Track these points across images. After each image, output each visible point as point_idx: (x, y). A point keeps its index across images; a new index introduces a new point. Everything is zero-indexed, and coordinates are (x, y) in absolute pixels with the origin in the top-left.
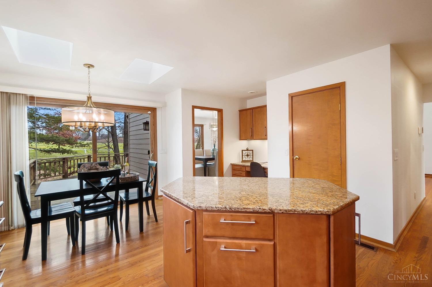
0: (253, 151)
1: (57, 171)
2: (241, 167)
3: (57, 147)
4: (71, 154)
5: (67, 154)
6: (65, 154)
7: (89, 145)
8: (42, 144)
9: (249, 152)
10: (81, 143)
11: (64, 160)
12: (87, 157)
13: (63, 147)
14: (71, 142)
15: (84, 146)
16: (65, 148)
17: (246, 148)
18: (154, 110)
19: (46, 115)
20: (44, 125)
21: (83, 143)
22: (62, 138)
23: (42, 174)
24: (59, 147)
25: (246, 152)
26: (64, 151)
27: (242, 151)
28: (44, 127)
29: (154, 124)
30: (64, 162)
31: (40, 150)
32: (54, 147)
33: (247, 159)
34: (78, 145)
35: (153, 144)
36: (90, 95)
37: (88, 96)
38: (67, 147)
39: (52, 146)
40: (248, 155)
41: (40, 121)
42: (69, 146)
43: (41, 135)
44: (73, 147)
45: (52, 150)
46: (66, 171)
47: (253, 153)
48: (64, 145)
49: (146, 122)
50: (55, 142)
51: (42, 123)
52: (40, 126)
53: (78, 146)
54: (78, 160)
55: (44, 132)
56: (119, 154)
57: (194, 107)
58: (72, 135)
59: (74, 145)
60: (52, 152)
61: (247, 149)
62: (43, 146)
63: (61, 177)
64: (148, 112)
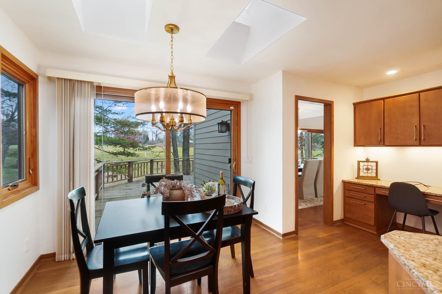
0: (377, 163)
1: (123, 173)
2: (366, 187)
3: (123, 150)
4: (134, 157)
5: (131, 157)
6: (129, 156)
7: (150, 149)
8: (111, 147)
9: (370, 164)
10: (143, 147)
11: (129, 164)
12: (150, 161)
13: (128, 150)
14: (134, 145)
15: (146, 150)
16: (129, 151)
17: (366, 158)
18: (237, 105)
19: (115, 119)
20: (113, 129)
21: (145, 147)
22: (127, 141)
23: (110, 176)
24: (124, 150)
25: (366, 164)
26: (129, 154)
27: (359, 162)
28: (113, 131)
29: (237, 124)
30: (129, 166)
31: (109, 152)
32: (120, 150)
33: (366, 175)
34: (141, 148)
35: (235, 150)
36: (172, 73)
37: (171, 75)
38: (131, 150)
39: (119, 148)
40: (368, 169)
41: (110, 125)
42: (133, 150)
43: (110, 138)
44: (136, 150)
45: (119, 152)
46: (131, 176)
47: (377, 166)
48: (129, 148)
49: (221, 121)
50: (122, 146)
51: (111, 128)
52: (110, 130)
53: (141, 150)
54: (141, 164)
55: (113, 136)
56: (178, 159)
57: (298, 98)
58: (134, 139)
59: (138, 148)
60: (119, 155)
61: (367, 160)
62: (111, 149)
63: (126, 181)
64: (231, 108)
